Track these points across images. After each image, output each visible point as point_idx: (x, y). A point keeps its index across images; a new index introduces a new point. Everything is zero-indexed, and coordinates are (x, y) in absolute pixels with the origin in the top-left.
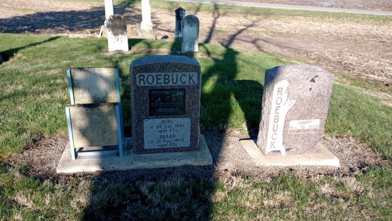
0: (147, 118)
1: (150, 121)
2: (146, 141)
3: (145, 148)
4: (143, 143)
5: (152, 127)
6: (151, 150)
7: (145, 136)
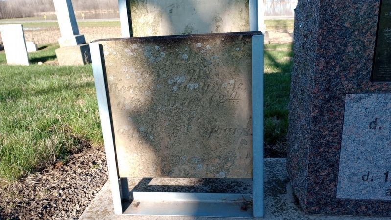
0: (360, 89)
1: (371, 101)
2: (344, 172)
3: (338, 197)
4: (335, 179)
5: (374, 125)
6: (358, 203)
7: (343, 154)
